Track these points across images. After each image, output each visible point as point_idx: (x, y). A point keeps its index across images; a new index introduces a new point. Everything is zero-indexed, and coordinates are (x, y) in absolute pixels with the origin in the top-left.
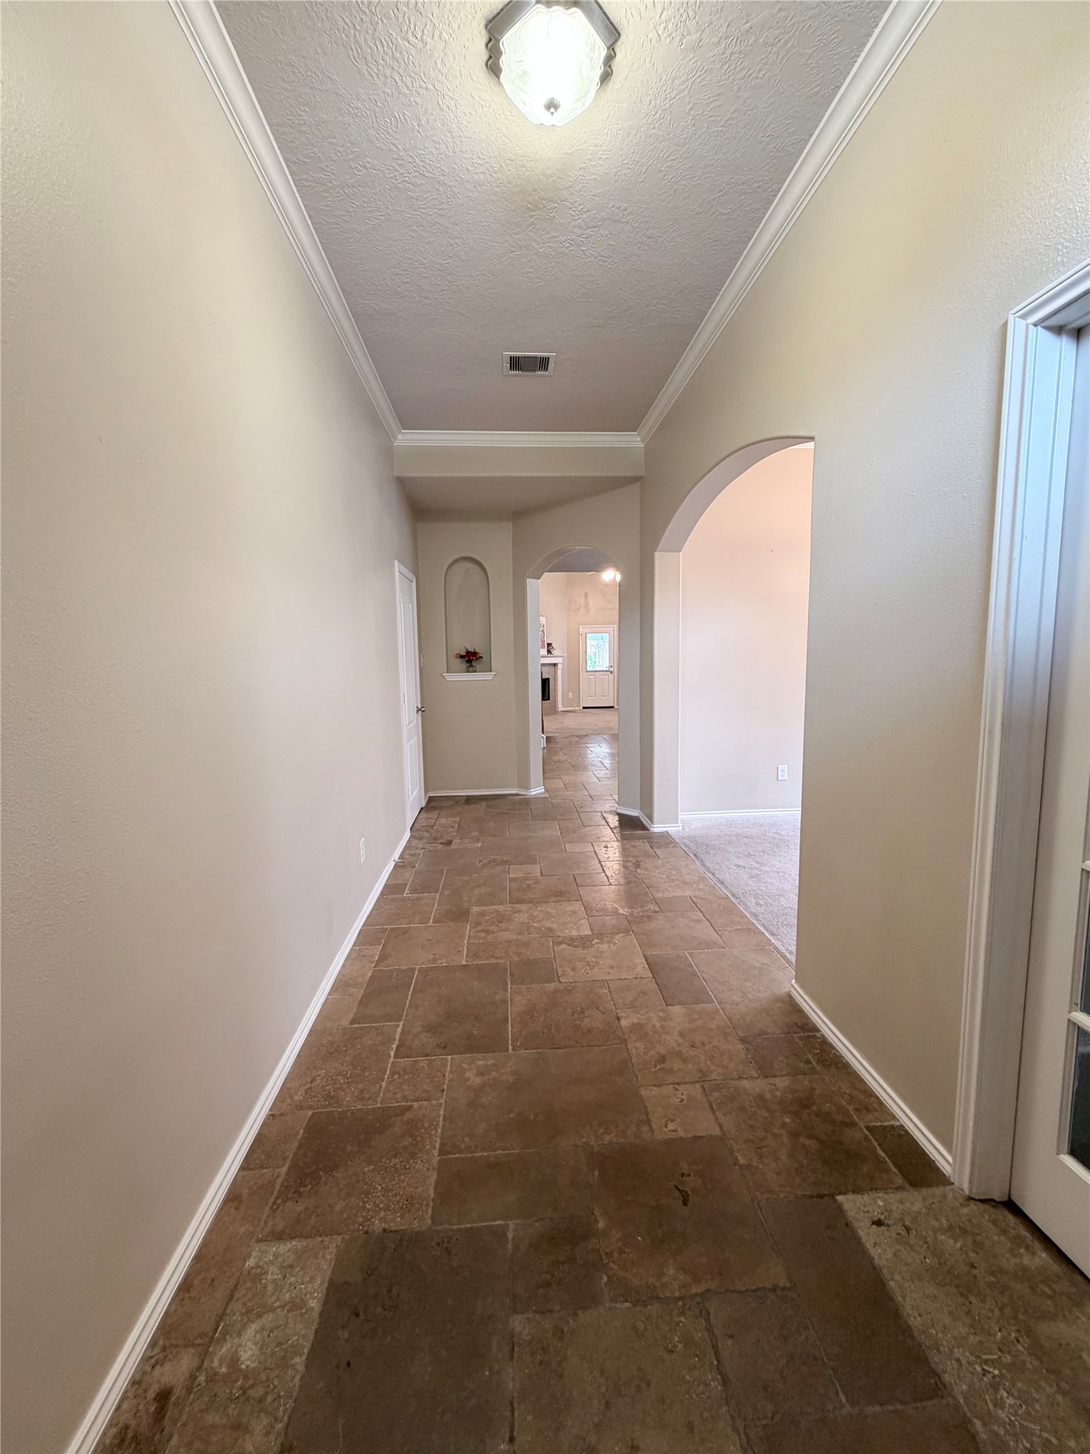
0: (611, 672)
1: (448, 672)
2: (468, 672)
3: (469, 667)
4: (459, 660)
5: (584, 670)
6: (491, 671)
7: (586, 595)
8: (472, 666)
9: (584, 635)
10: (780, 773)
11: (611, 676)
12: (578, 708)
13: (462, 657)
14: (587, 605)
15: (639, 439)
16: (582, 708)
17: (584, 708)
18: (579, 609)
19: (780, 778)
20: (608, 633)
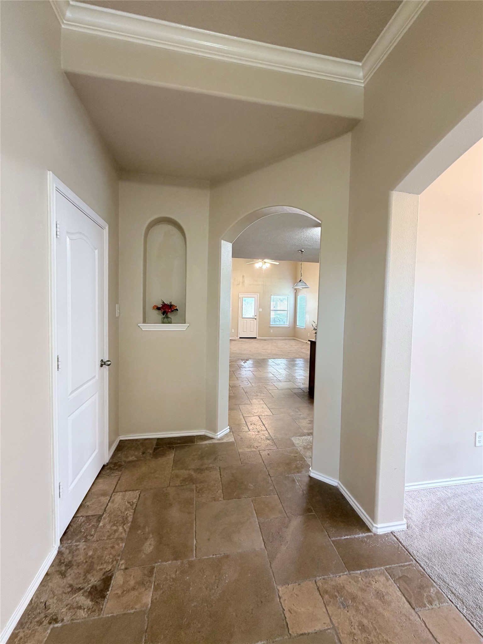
0: (256, 319)
1: (144, 322)
2: (163, 323)
3: (164, 318)
4: (156, 312)
5: (241, 317)
6: (185, 323)
7: (243, 277)
8: (167, 318)
9: (241, 298)
10: (477, 439)
11: (255, 321)
12: (237, 338)
13: (158, 309)
14: (243, 282)
15: (361, 74)
16: (239, 338)
17: (240, 338)
18: (239, 284)
19: (477, 444)
20: (255, 297)
